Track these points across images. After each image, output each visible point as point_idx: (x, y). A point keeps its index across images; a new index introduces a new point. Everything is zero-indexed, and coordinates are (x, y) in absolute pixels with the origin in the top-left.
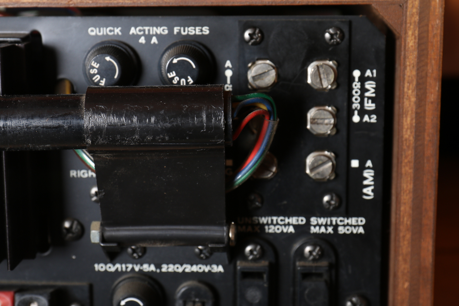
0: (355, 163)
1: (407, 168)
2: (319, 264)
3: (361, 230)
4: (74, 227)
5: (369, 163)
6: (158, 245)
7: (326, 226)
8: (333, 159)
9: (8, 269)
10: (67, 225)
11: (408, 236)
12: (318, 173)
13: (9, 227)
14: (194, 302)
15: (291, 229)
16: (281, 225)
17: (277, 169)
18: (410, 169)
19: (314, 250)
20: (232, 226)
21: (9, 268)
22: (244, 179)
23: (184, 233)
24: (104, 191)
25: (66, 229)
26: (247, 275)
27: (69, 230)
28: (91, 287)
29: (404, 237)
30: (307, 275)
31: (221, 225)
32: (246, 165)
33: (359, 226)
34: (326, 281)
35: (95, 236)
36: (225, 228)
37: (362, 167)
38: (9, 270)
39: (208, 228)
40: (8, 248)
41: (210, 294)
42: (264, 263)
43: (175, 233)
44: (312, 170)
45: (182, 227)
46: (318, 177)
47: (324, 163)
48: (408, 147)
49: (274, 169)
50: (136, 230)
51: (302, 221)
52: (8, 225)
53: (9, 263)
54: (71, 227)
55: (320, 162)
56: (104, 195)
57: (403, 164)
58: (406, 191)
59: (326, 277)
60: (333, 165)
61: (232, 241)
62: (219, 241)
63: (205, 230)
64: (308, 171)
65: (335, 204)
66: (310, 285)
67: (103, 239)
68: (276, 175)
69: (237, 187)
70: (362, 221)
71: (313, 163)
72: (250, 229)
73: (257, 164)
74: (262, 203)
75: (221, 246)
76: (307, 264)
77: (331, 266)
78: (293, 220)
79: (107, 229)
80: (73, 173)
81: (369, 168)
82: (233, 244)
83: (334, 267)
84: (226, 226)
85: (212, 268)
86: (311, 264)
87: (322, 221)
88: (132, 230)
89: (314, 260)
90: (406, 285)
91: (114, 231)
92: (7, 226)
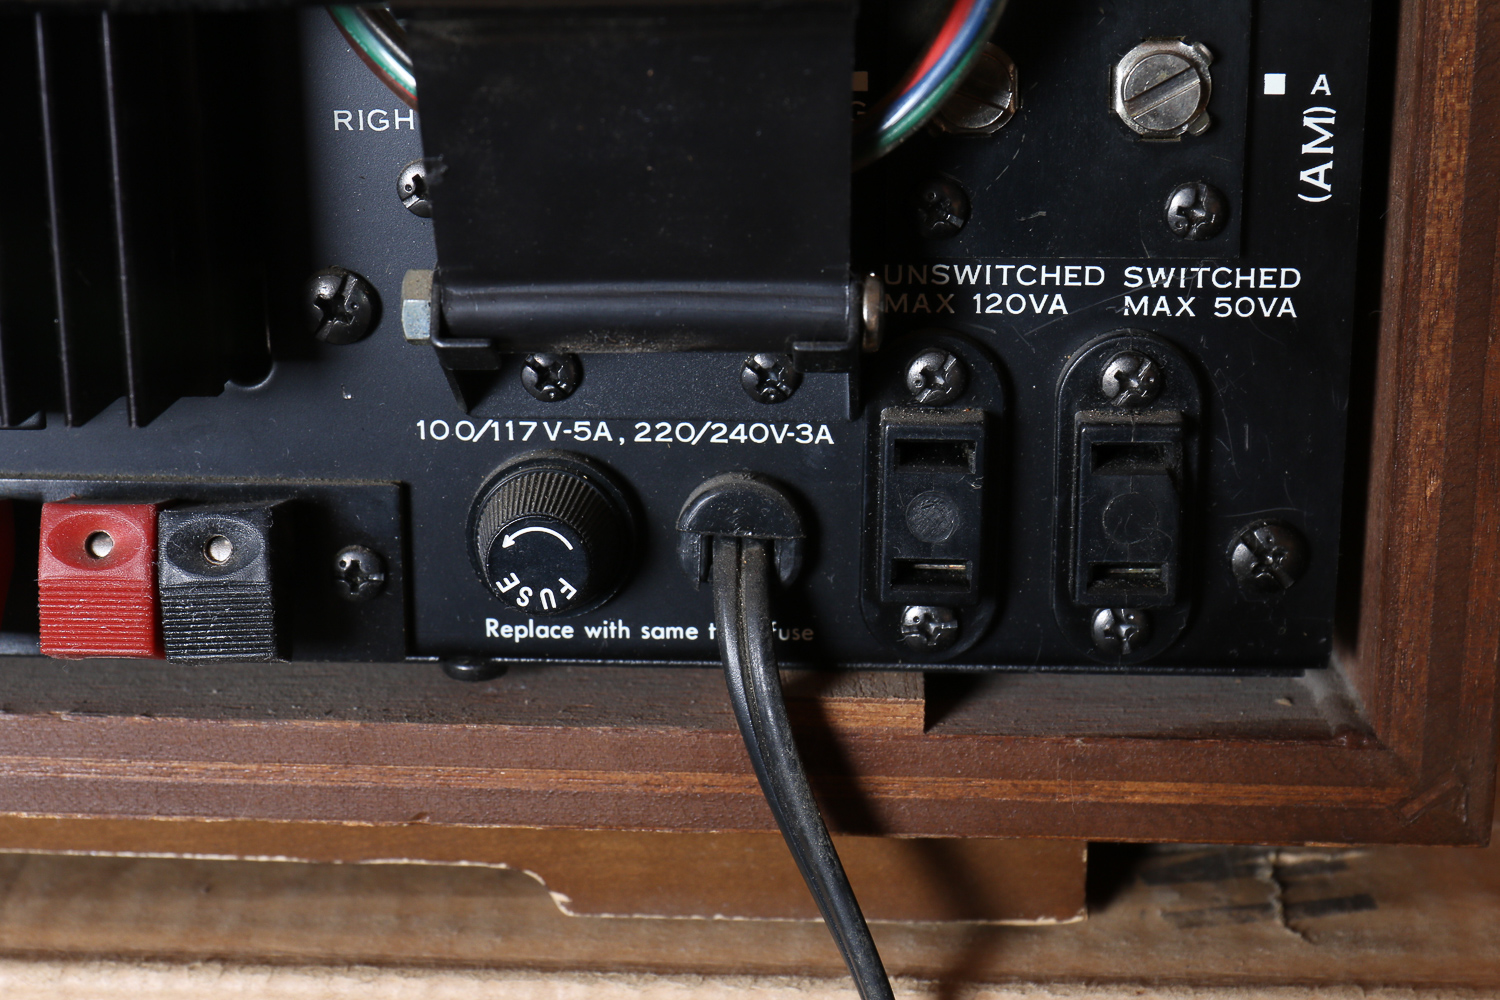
0: (1275, 84)
1: (1451, 98)
2: (1149, 417)
3: (1288, 307)
4: (348, 294)
5: (1322, 84)
6: (626, 348)
7: (1173, 294)
8: (1205, 67)
9: (130, 423)
10: (325, 290)
11: (1446, 326)
12: (1155, 114)
13: (129, 282)
14: (740, 542)
15: (1059, 304)
16: (1025, 291)
17: (1016, 101)
18: (1460, 100)
19: (1134, 373)
20: (869, 284)
21: (133, 419)
22: (916, 123)
23: (712, 307)
24: (445, 161)
25: (321, 301)
26: (910, 450)
27: (331, 306)
28: (405, 491)
29: (1431, 327)
30: (1109, 451)
31: (834, 278)
32: (920, 75)
33: (1281, 294)
34: (1171, 473)
35: (415, 316)
36: (848, 291)
37: (1299, 96)
38: (134, 425)
39: (789, 288)
40: (129, 351)
41: (791, 516)
42: (971, 414)
43: (681, 306)
44: (1131, 103)
45: (705, 287)
46: (1154, 125)
47: (1174, 80)
48: (1458, 25)
49: (1008, 102)
50: (552, 296)
51: (1093, 275)
52: (128, 274)
53: (132, 402)
54: (338, 296)
55: (1163, 76)
56: (445, 175)
57: (1439, 83)
58: (1444, 175)
59: (1170, 459)
60: (1203, 83)
61: (870, 334)
62: (828, 331)
63: (780, 297)
64: (1120, 108)
65: (1207, 218)
66: (1121, 483)
67: (442, 327)
68: (1012, 120)
69: (888, 149)
70: (1291, 277)
71: (1137, 81)
72: (922, 302)
73: (958, 71)
74: (965, 215)
75: (836, 347)
76: (1110, 417)
77: (1188, 424)
78: (1066, 275)
79: (455, 291)
80: (342, 119)
81: (1320, 99)
82: (871, 345)
83: (1197, 428)
84: (851, 279)
85: (798, 434)
86: (1122, 416)
87: (1161, 276)
88: (538, 297)
89: (1134, 404)
90: (1433, 486)
91: (478, 299)
92: (123, 278)
